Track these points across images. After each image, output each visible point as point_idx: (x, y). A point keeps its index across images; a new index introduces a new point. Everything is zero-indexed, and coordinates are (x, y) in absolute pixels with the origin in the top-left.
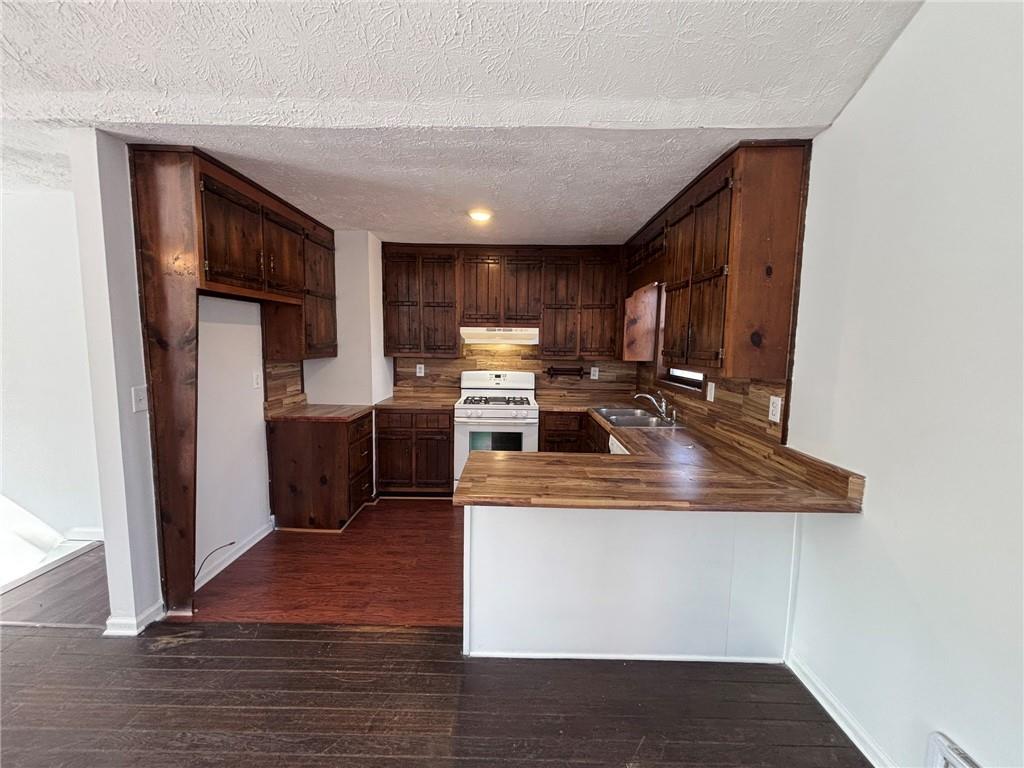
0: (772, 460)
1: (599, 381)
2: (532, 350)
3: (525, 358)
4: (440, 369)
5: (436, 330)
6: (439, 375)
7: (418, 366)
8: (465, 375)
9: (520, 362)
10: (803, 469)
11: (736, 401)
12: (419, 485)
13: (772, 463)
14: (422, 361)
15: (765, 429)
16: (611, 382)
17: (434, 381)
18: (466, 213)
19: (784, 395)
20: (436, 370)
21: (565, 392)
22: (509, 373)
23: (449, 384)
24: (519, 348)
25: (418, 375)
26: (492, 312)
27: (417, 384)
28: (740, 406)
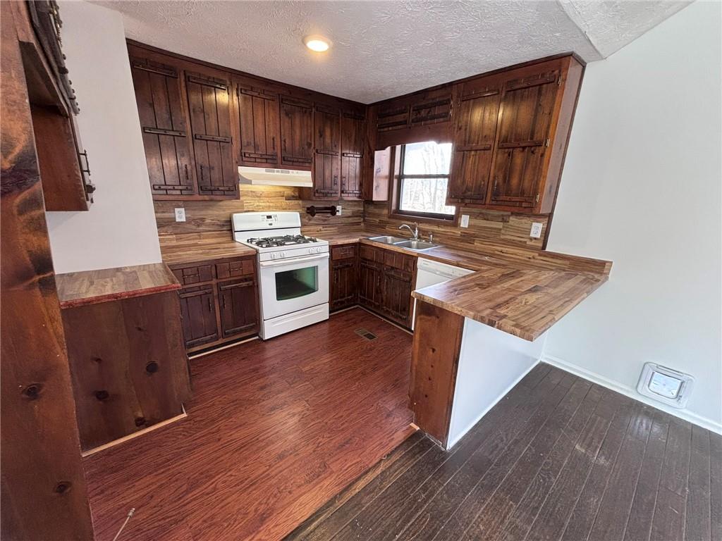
0: (537, 259)
1: (342, 217)
2: (294, 192)
3: (288, 198)
4: (203, 213)
5: (211, 168)
6: (203, 220)
7: (177, 210)
8: (236, 217)
9: (284, 202)
10: (567, 262)
11: (497, 227)
12: (226, 335)
13: (537, 261)
14: (181, 203)
15: (526, 242)
16: (349, 217)
17: (198, 226)
18: (304, 42)
19: (546, 222)
20: (199, 214)
21: (321, 227)
22: (279, 214)
23: (216, 228)
24: (283, 190)
25: (178, 220)
26: (270, 151)
27: (178, 231)
28: (500, 229)
